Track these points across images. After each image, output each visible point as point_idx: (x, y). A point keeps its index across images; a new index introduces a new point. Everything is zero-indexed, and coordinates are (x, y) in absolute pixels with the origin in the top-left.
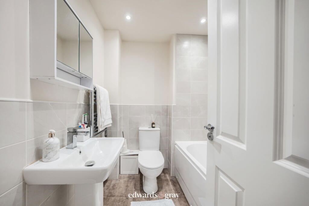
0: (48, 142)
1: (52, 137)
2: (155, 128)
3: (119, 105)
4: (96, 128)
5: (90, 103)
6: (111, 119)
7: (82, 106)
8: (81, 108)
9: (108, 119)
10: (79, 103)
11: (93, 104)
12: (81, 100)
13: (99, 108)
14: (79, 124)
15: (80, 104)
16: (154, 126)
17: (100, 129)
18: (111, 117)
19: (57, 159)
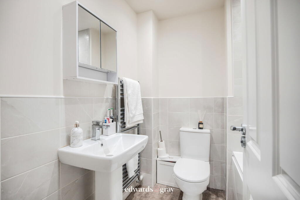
0: (74, 131)
1: (77, 127)
2: (203, 129)
3: (153, 99)
4: (124, 123)
5: (117, 98)
6: (143, 115)
7: (109, 100)
8: (108, 102)
9: (138, 115)
10: (105, 97)
11: (119, 98)
12: (109, 95)
13: (127, 102)
14: (105, 118)
15: (107, 99)
16: (201, 126)
17: (128, 126)
18: (142, 112)
19: (80, 146)
